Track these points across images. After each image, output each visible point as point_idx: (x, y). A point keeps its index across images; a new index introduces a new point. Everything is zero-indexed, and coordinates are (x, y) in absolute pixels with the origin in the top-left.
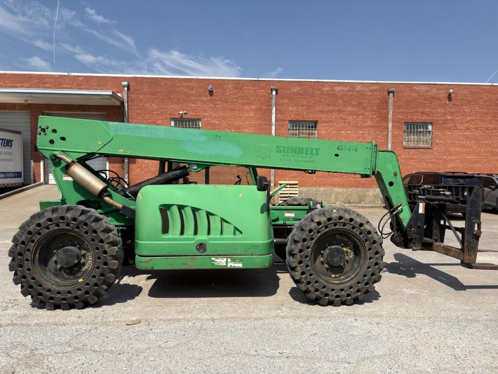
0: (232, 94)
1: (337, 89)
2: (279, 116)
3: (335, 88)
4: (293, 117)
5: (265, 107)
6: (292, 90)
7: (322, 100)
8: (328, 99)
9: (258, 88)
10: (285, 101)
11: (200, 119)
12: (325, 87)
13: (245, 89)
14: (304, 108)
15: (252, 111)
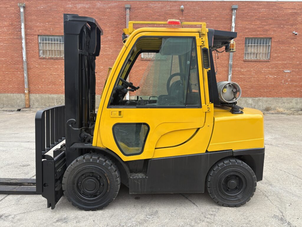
1: (79, 6)
2: (28, 31)
3: (77, 5)
5: (16, 23)
6: (39, 8)
9: (9, 6)
10: (34, 17)
14: (50, 23)
15: (5, 27)
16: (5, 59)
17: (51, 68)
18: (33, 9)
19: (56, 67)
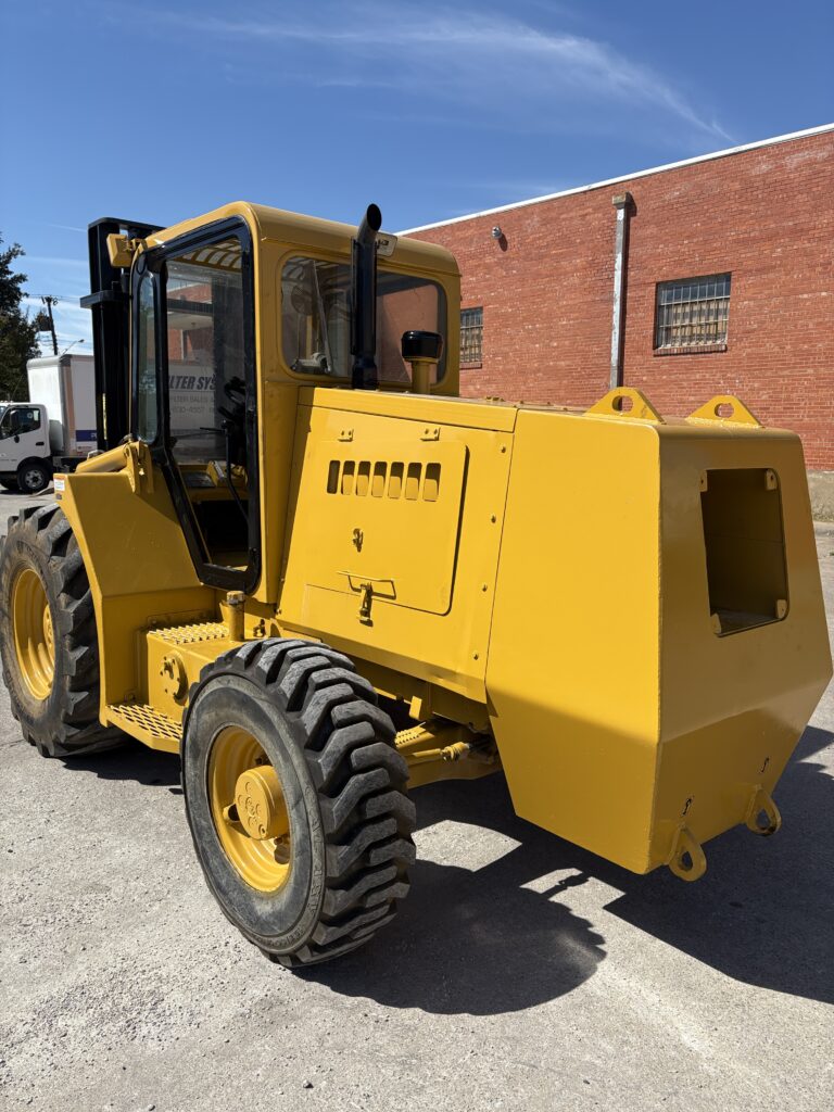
0: (539, 238)
1: (793, 161)
2: (630, 274)
3: (787, 160)
4: (667, 272)
5: (602, 256)
6: (667, 197)
7: (745, 207)
8: (763, 200)
9: (590, 210)
10: (652, 230)
11: (481, 308)
12: (759, 163)
13: (564, 220)
14: (695, 240)
15: (577, 270)
16: (568, 363)
17: (684, 380)
18: (653, 204)
19: (698, 376)
